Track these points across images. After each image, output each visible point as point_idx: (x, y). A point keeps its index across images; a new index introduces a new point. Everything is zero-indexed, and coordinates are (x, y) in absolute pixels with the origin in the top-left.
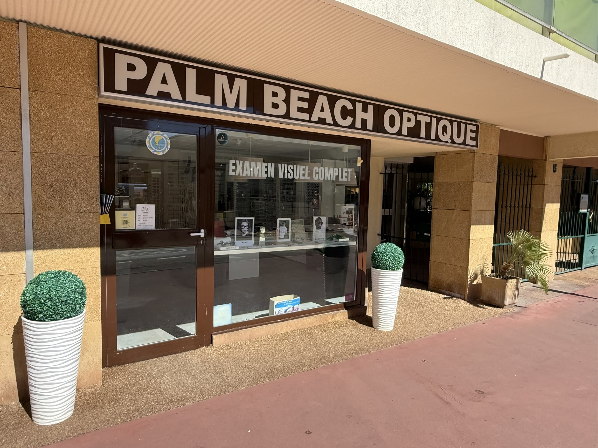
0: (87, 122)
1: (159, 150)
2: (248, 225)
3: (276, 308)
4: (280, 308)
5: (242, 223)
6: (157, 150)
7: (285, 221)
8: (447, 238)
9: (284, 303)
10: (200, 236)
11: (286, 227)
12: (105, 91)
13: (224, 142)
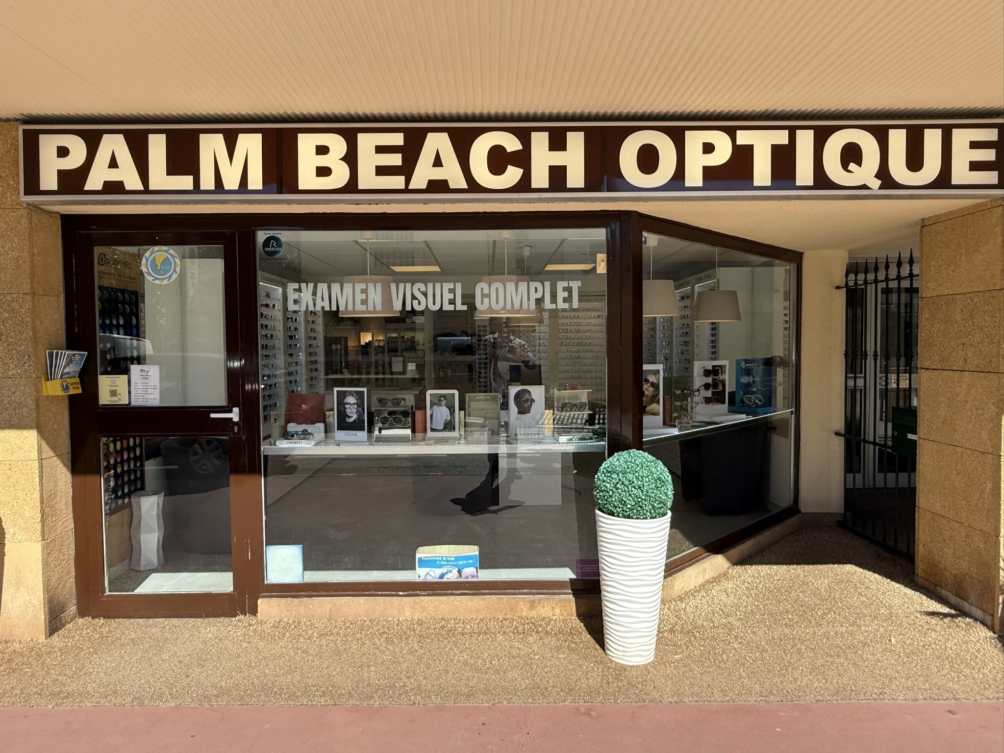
0: (14, 245)
1: (162, 277)
2: (356, 402)
3: (419, 567)
4: (428, 570)
5: (345, 398)
6: (158, 277)
7: (444, 396)
8: (951, 448)
9: (436, 561)
10: (231, 419)
11: (448, 407)
12: (25, 194)
13: (275, 253)
